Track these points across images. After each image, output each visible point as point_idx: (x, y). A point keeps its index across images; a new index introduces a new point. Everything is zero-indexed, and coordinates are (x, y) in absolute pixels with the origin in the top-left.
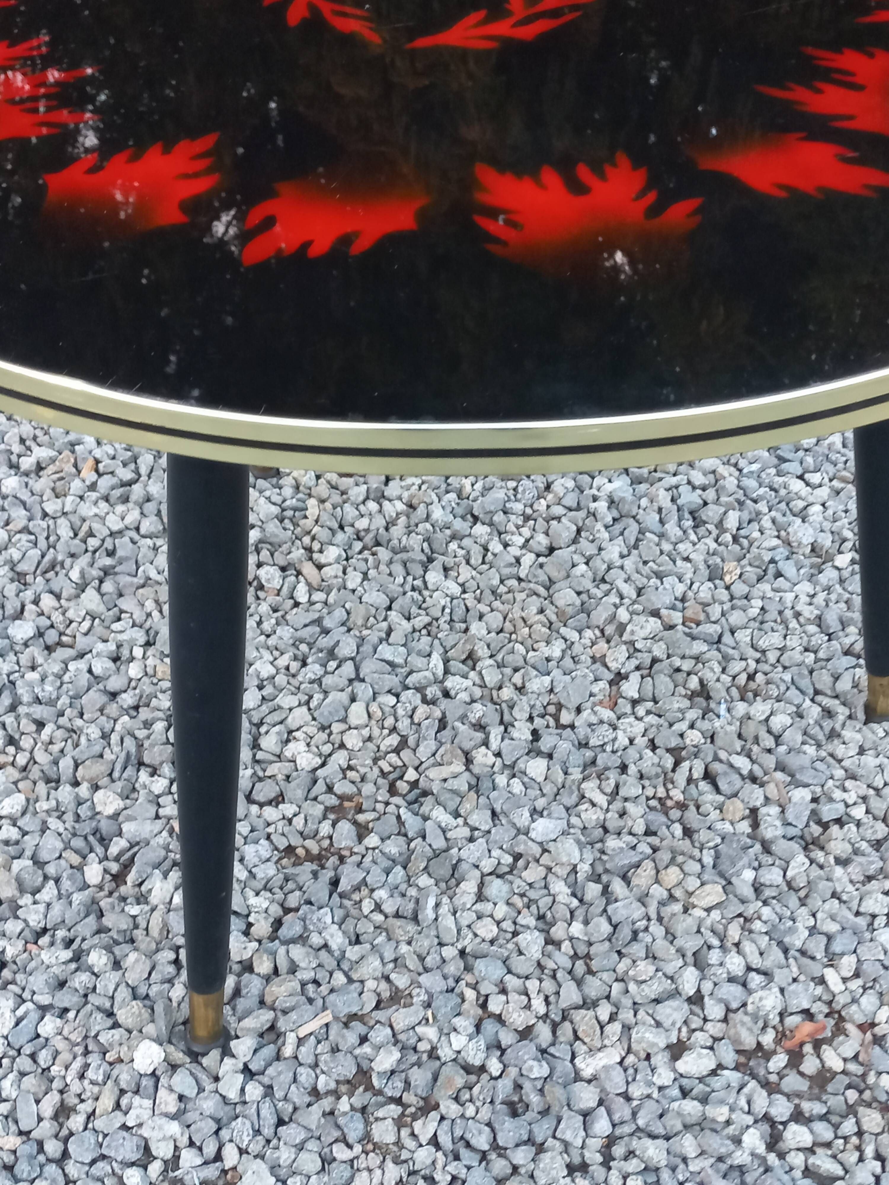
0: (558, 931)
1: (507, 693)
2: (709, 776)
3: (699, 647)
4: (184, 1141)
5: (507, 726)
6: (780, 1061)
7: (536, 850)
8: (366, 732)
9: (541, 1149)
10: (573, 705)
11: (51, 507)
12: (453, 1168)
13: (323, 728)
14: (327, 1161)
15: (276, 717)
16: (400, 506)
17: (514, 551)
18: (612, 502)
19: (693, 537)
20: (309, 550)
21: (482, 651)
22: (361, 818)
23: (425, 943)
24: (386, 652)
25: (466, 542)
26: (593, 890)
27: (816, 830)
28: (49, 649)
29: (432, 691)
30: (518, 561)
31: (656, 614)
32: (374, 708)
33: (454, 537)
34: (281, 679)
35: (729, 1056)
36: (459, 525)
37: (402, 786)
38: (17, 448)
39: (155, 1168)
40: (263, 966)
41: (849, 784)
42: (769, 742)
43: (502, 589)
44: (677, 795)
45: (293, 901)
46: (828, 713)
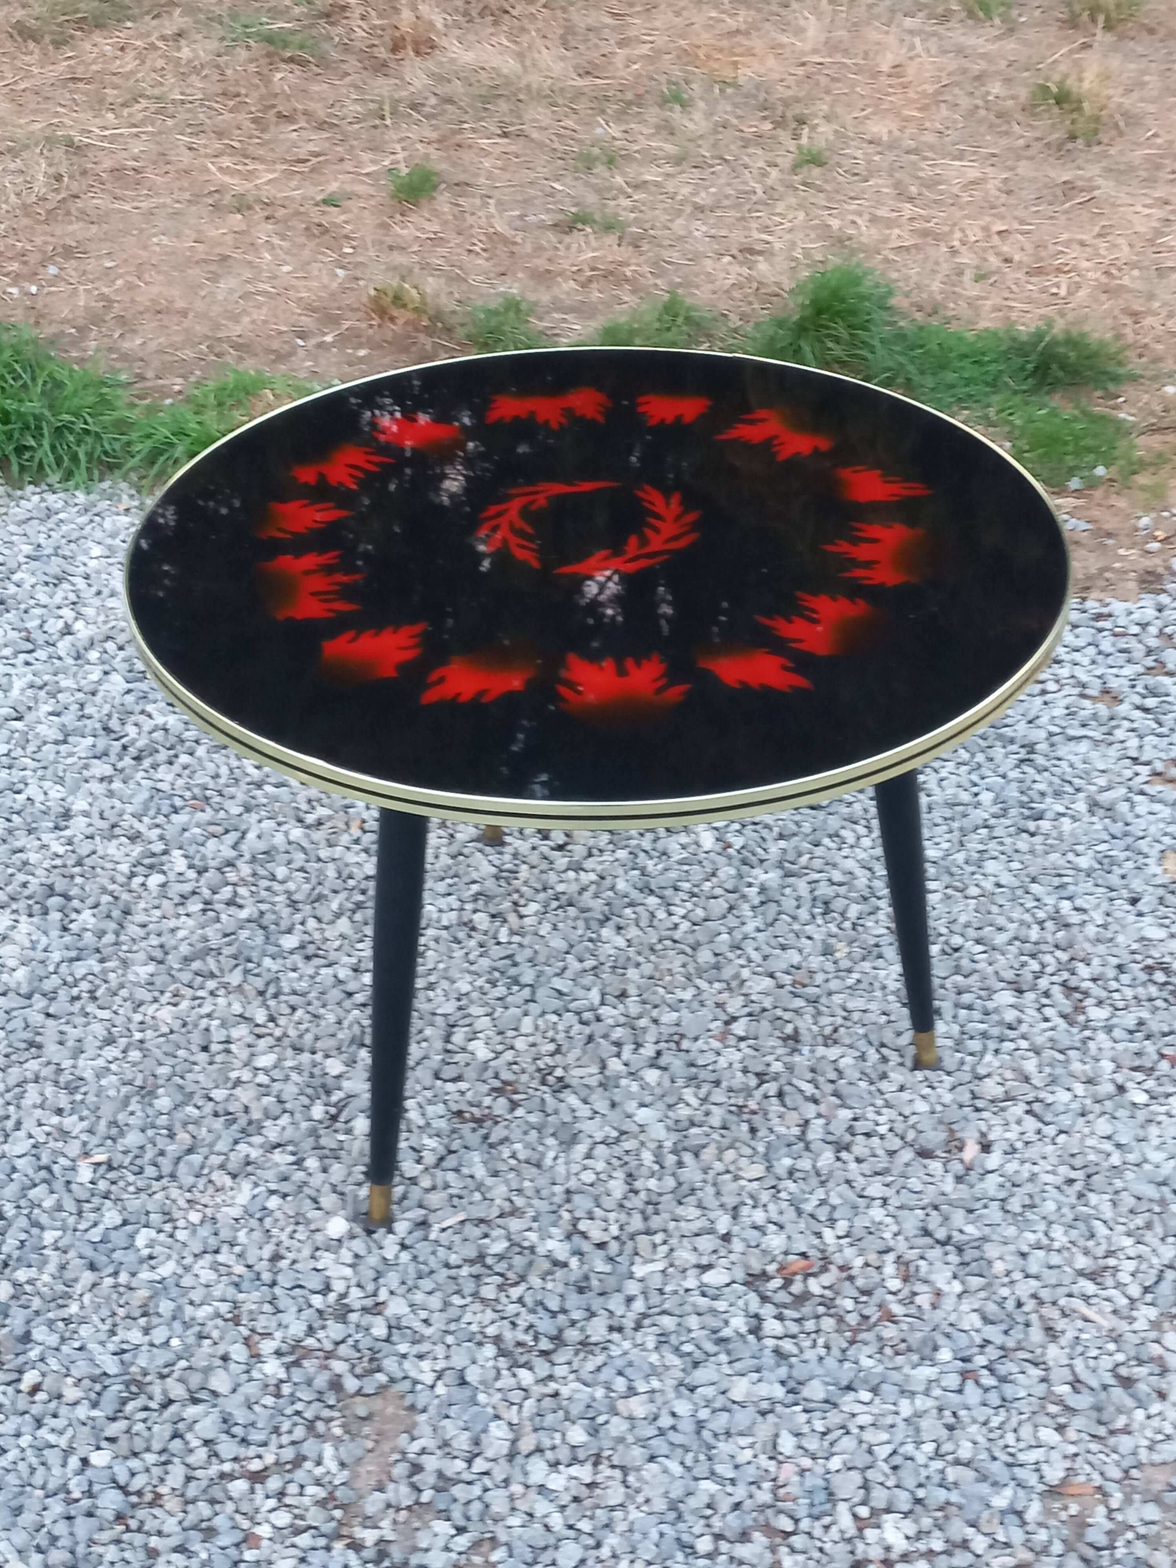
0: (638, 1185)
1: (643, 1023)
2: (780, 1095)
3: (799, 1003)
4: (353, 1282)
5: (638, 1045)
6: (777, 1283)
7: (635, 1129)
8: (531, 1039)
9: (593, 1315)
10: (691, 1035)
11: (324, 853)
12: (531, 1318)
13: (500, 1033)
14: (447, 1304)
15: (467, 1021)
16: (593, 877)
17: (675, 919)
18: (763, 890)
19: (820, 921)
20: (515, 904)
21: (632, 990)
22: (516, 1097)
23: (542, 1181)
24: (558, 983)
25: (639, 909)
26: (671, 1159)
27: (848, 1138)
28: (308, 958)
29: (587, 1015)
30: (676, 926)
31: (771, 976)
32: (540, 1022)
33: (631, 905)
34: (475, 995)
35: (740, 1275)
36: (635, 895)
37: (551, 1079)
38: (304, 807)
39: (332, 1297)
40: (426, 1183)
41: (885, 1111)
42: (833, 1076)
43: (659, 947)
44: (752, 1105)
45: (455, 1146)
46: (885, 1059)
